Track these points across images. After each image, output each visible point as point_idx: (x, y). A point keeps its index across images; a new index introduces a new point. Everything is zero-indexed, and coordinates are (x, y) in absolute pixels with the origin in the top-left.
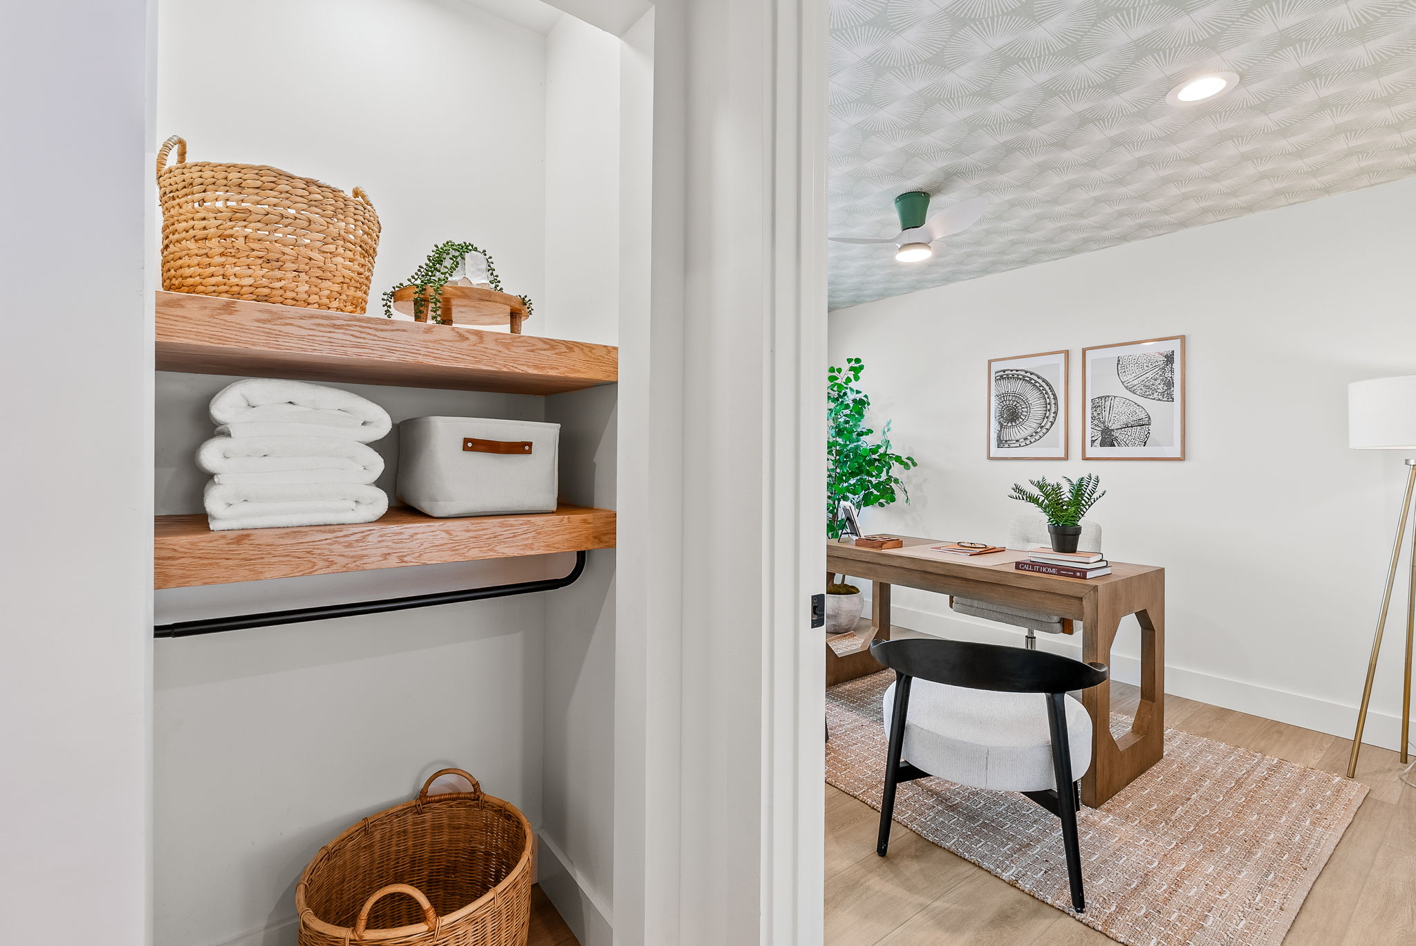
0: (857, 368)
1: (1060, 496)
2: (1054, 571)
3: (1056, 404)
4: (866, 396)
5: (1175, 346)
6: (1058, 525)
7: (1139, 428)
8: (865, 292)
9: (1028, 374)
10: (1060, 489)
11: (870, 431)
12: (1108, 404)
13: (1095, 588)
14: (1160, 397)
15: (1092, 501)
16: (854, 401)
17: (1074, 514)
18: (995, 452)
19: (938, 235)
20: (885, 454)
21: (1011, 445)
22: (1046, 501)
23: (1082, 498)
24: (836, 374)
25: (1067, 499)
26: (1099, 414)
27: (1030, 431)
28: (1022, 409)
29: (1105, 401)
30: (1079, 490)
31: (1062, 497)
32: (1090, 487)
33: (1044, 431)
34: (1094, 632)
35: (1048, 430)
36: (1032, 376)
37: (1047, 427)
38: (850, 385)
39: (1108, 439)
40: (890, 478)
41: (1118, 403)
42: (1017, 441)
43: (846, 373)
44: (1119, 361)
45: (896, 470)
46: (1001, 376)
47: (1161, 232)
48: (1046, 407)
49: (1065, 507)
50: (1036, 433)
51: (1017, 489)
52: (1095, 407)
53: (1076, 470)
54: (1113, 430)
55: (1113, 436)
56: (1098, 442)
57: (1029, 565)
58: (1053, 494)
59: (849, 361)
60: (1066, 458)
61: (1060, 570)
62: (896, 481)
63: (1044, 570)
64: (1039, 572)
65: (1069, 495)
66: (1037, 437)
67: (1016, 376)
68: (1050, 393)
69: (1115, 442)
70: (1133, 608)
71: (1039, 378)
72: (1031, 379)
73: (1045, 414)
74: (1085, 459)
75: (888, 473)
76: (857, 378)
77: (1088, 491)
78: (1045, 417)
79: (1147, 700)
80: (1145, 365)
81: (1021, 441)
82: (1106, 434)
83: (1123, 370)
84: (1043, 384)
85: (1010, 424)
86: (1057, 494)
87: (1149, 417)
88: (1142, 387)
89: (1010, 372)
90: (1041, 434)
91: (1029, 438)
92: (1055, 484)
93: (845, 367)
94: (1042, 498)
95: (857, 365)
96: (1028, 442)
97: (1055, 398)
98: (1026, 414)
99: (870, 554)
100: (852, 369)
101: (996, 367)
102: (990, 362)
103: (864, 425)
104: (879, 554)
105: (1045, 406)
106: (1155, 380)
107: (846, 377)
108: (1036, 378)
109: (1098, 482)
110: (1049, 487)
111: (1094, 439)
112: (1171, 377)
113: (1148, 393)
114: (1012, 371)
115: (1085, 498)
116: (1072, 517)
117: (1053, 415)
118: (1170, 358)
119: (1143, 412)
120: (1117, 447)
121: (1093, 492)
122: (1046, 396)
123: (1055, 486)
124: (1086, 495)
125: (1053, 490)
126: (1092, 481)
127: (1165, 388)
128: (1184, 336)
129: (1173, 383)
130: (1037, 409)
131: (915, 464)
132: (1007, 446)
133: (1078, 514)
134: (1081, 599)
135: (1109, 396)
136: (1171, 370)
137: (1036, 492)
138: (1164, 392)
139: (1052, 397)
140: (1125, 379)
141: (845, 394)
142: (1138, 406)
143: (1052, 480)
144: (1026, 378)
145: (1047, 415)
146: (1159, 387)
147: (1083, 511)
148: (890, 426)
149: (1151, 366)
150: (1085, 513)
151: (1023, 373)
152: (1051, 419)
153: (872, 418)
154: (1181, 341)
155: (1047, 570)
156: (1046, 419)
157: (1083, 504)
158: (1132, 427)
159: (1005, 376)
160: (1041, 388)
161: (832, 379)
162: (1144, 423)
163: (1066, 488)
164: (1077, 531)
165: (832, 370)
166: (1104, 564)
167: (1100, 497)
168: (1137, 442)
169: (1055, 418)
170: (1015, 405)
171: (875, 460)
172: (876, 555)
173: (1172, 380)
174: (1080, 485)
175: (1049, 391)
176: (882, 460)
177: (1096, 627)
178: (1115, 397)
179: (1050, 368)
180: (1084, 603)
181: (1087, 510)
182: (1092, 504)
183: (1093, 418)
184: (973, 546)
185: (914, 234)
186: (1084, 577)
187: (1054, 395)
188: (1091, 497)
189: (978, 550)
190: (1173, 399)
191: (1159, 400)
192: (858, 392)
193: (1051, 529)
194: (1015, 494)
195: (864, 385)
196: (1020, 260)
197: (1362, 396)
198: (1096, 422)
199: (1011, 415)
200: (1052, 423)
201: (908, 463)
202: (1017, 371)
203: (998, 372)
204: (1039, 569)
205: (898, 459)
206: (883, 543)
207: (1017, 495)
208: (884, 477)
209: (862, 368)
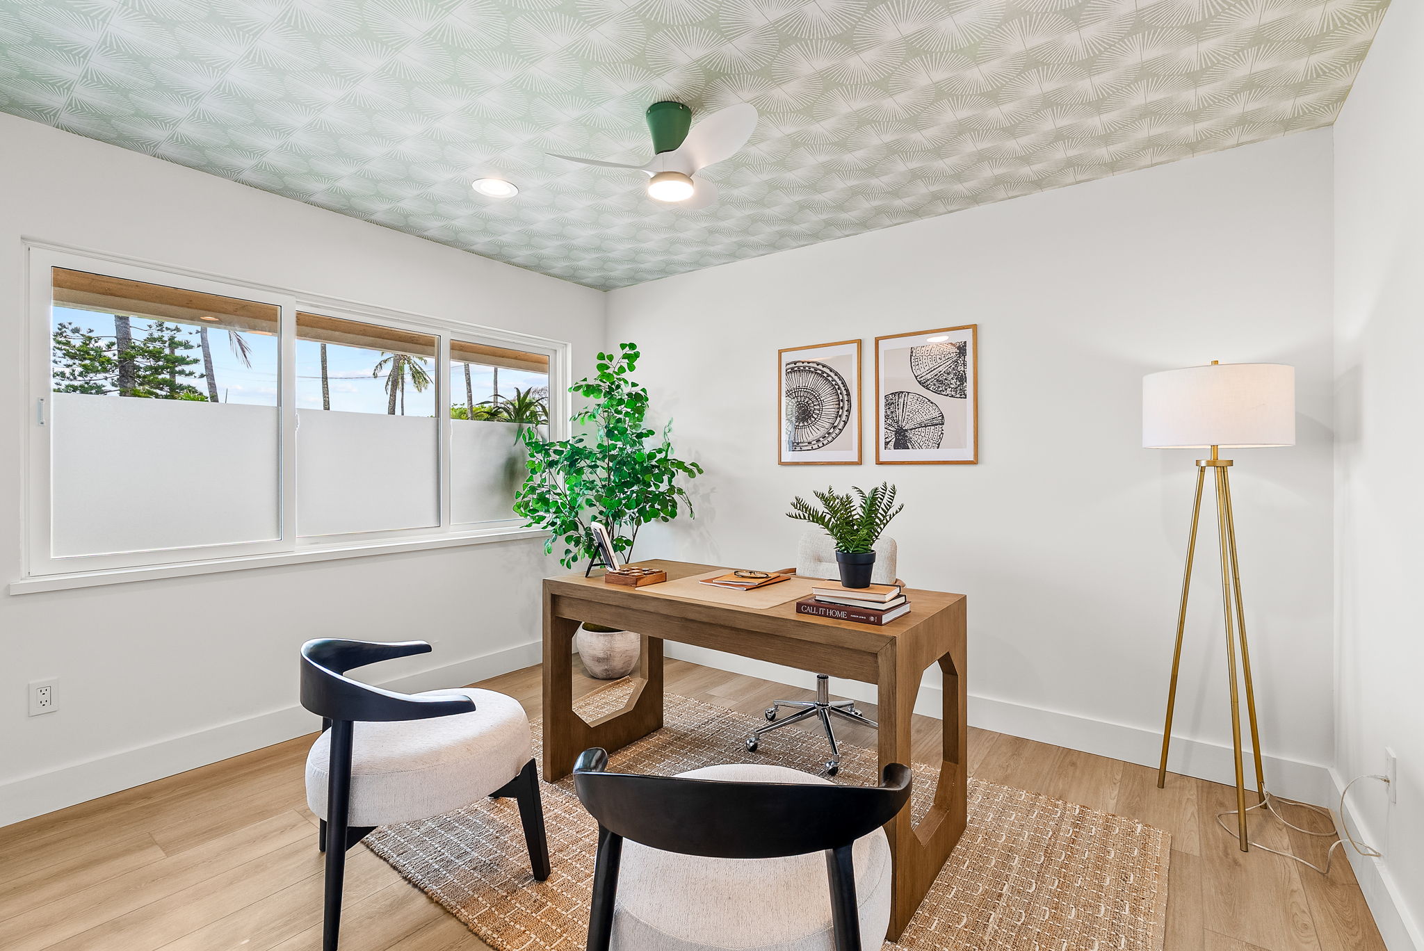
0: (632, 358)
1: (851, 512)
2: (843, 614)
3: (849, 401)
4: (643, 390)
5: (966, 336)
6: (848, 552)
7: (933, 427)
8: (642, 266)
9: (820, 367)
10: (850, 502)
11: (651, 433)
12: (901, 400)
13: (893, 640)
14: (953, 393)
15: (888, 518)
16: (629, 395)
17: (867, 537)
18: (788, 456)
19: (702, 164)
20: (666, 460)
21: (803, 448)
22: (833, 519)
23: (876, 515)
24: (606, 362)
25: (857, 517)
26: (892, 412)
27: (823, 431)
28: (814, 407)
29: (899, 398)
30: (872, 504)
31: (853, 513)
32: (885, 501)
33: (837, 431)
34: (891, 700)
35: (841, 430)
36: (824, 369)
37: (840, 427)
38: (623, 376)
39: (901, 441)
40: (672, 489)
41: (911, 400)
42: (810, 443)
43: (618, 361)
44: (912, 352)
45: (680, 479)
46: (792, 369)
47: (953, 208)
48: (839, 404)
49: (855, 527)
50: (829, 434)
51: (799, 504)
52: (888, 405)
53: (869, 478)
54: (906, 430)
55: (907, 436)
56: (892, 444)
57: (813, 606)
58: (841, 510)
59: (623, 346)
60: (860, 463)
61: (853, 614)
62: (680, 491)
63: (831, 613)
64: (825, 616)
65: (860, 511)
66: (830, 439)
67: (807, 368)
68: (843, 389)
69: (909, 444)
70: (936, 653)
71: (831, 371)
72: (823, 372)
73: (838, 412)
74: (879, 463)
75: (670, 481)
76: (631, 368)
77: (883, 506)
78: (838, 416)
79: (950, 761)
80: (938, 357)
81: (813, 443)
82: (900, 435)
83: (917, 363)
84: (836, 378)
85: (801, 424)
86: (846, 510)
87: (942, 415)
88: (935, 382)
89: (801, 364)
90: (834, 435)
91: (821, 439)
92: (845, 497)
93: (618, 353)
94: (828, 516)
95: (632, 352)
96: (821, 445)
97: (848, 394)
98: (818, 412)
99: (619, 595)
100: (626, 356)
101: (788, 358)
102: (780, 352)
103: (645, 425)
104: (630, 595)
105: (837, 403)
106: (948, 374)
107: (619, 365)
108: (828, 371)
109: (894, 493)
110: (837, 500)
111: (887, 440)
112: (964, 371)
113: (941, 389)
114: (803, 363)
115: (879, 515)
116: (865, 540)
117: (845, 413)
118: (962, 350)
119: (937, 410)
120: (911, 450)
121: (889, 507)
122: (839, 392)
123: (845, 499)
124: (881, 511)
125: (842, 504)
126: (888, 492)
127: (958, 383)
128: (976, 325)
129: (965, 377)
130: (829, 407)
131: (700, 471)
132: (798, 449)
133: (872, 536)
134: (875, 655)
135: (902, 392)
136: (964, 363)
137: (820, 508)
138: (957, 388)
139: (845, 393)
140: (919, 373)
141: (618, 387)
142: (932, 403)
143: (840, 492)
144: (820, 371)
145: (840, 413)
146: (953, 381)
147: (878, 532)
148: (671, 426)
149: (943, 359)
150: (879, 533)
151: (815, 365)
152: (844, 418)
153: (653, 417)
154: (973, 331)
155: (834, 613)
156: (839, 418)
157: (877, 523)
158: (926, 426)
159: (796, 369)
160: (834, 383)
161: (602, 367)
162: (940, 421)
163: (857, 501)
164: (871, 559)
165: (601, 357)
166: (902, 600)
167: (897, 512)
168: (930, 444)
169: (848, 416)
170: (807, 402)
171: (653, 466)
172: (627, 597)
173: (965, 374)
174: (874, 498)
175: (841, 386)
176: (665, 466)
177: (894, 694)
178: (908, 393)
179: (843, 362)
180: (880, 660)
181: (882, 530)
182: (888, 522)
183: (887, 417)
184: (753, 575)
185: (670, 159)
186: (879, 623)
187: (847, 390)
188: (886, 513)
189: (757, 582)
190: (966, 396)
191: (952, 396)
192: (634, 385)
193: (839, 557)
194: (794, 511)
195: (640, 377)
196: (809, 233)
197: (1155, 390)
198: (889, 421)
199: (805, 415)
200: (845, 423)
201: (693, 470)
202: (809, 363)
203: (788, 364)
204: (825, 612)
205: (680, 465)
206: (638, 579)
207: (798, 512)
208: (664, 487)
209: (637, 355)
